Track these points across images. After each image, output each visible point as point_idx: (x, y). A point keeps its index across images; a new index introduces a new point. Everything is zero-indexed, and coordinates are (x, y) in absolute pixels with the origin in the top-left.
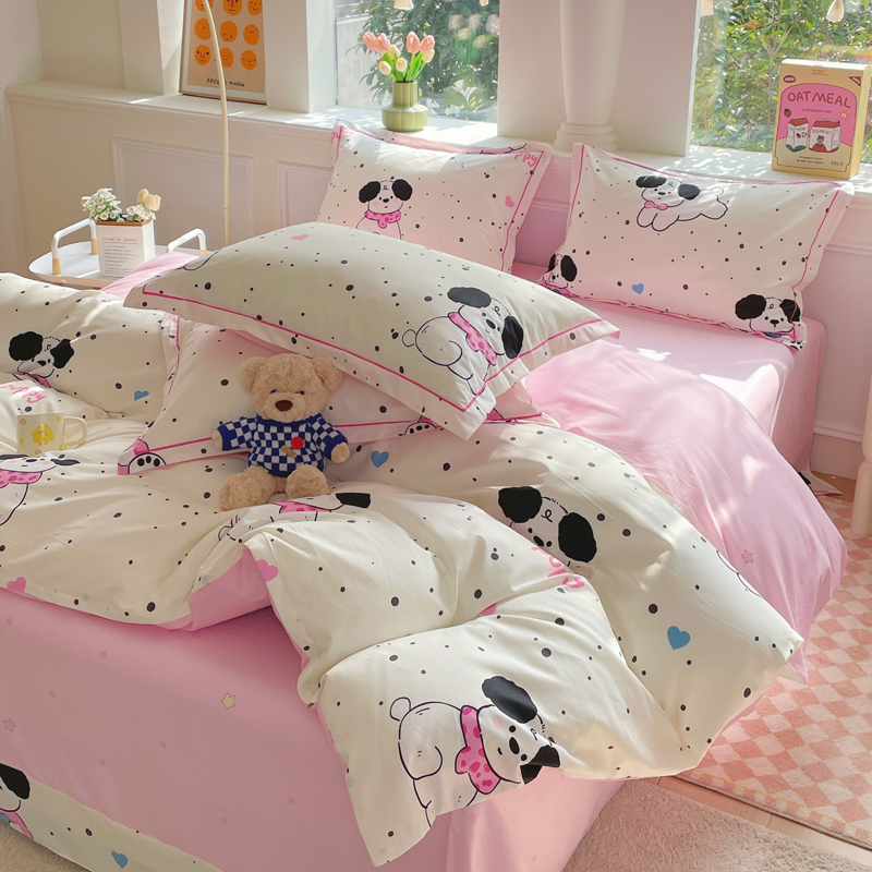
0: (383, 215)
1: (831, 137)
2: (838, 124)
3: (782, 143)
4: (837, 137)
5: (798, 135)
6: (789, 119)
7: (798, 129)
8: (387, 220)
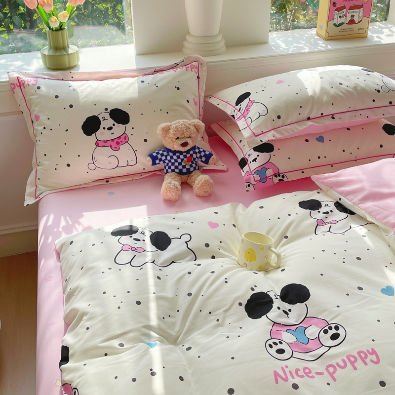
0: (113, 140)
1: (358, 14)
2: (362, 6)
3: (331, 23)
4: (361, 14)
5: (340, 17)
6: (335, 8)
7: (340, 13)
8: (118, 143)
